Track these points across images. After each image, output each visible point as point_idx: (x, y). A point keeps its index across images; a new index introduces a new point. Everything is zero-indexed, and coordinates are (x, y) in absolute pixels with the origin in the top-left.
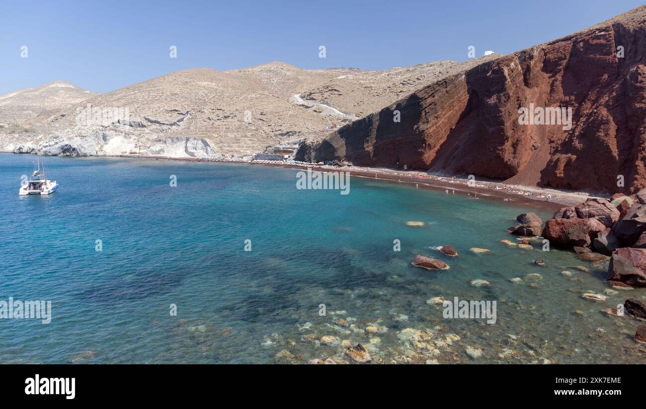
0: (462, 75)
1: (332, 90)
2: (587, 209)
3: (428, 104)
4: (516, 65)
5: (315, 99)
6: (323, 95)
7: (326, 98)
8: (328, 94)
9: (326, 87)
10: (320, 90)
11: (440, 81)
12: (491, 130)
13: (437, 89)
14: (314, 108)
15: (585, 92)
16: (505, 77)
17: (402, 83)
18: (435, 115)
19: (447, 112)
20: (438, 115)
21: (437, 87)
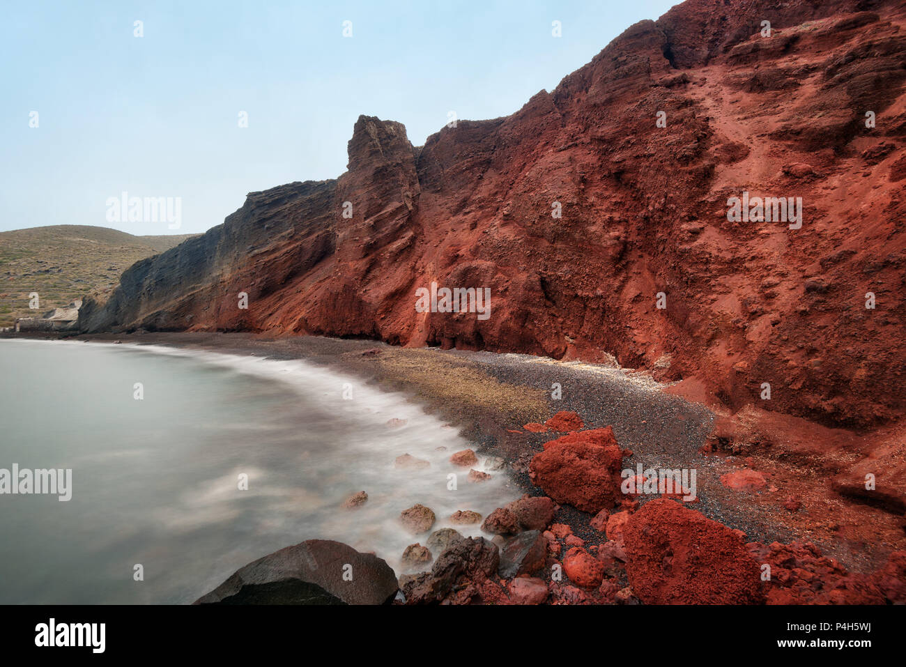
3: (270, 215)
11: (300, 183)
13: (291, 193)
18: (284, 234)
19: (309, 234)
20: (288, 234)
21: (292, 190)
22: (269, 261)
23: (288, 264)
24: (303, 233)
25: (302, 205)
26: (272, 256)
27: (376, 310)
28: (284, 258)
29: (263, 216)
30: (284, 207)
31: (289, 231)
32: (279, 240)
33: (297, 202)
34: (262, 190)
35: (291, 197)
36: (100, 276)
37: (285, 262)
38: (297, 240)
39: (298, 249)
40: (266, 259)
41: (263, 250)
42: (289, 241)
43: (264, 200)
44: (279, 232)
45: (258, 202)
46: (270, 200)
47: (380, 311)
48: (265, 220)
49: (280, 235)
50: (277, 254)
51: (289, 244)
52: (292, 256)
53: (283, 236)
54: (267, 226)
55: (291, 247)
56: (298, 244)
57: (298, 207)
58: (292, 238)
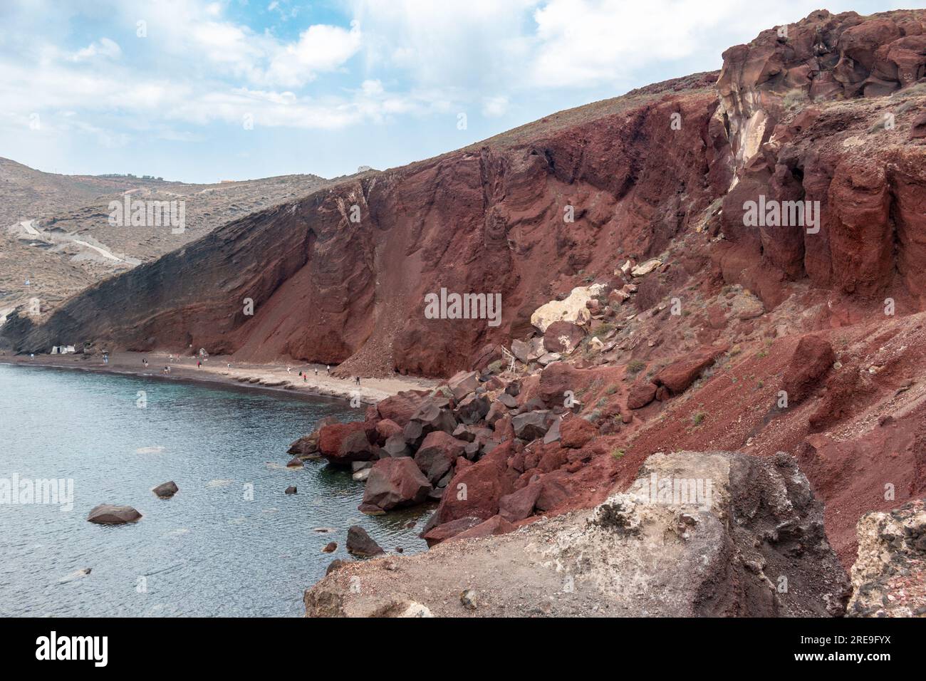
0: (292, 206)
1: (99, 215)
2: (391, 407)
3: (235, 250)
4: (357, 196)
5: (63, 231)
6: (81, 224)
7: (86, 230)
8: (90, 221)
9: (87, 209)
10: (75, 214)
11: (256, 214)
12: (323, 291)
13: (251, 226)
14: (61, 247)
15: (449, 239)
16: (339, 213)
17: (230, 209)
18: (249, 267)
19: (268, 263)
20: (254, 268)
21: (251, 223)
22: (242, 295)
24: (263, 264)
25: (261, 237)
26: (244, 290)
28: (252, 291)
29: (231, 253)
32: (245, 274)
33: (256, 234)
35: (250, 230)
38: (259, 272)
39: (261, 281)
41: (237, 285)
42: (253, 275)
44: (245, 266)
45: (226, 240)
46: (235, 236)
48: (232, 255)
49: (246, 269)
50: (246, 288)
51: (254, 277)
52: (258, 288)
53: (249, 270)
54: (234, 261)
55: (256, 280)
56: (261, 275)
57: (256, 240)
58: (256, 271)
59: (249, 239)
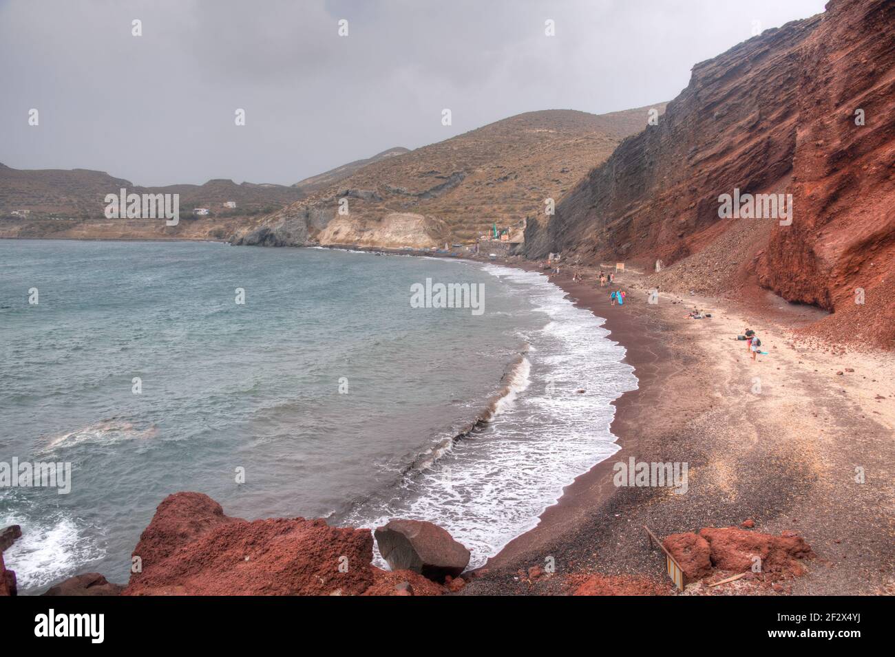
18: (741, 123)
19: (785, 116)
20: (749, 123)
22: (715, 171)
23: (745, 172)
24: (774, 116)
25: (775, 68)
26: (722, 162)
27: (830, 270)
28: (739, 163)
29: (712, 99)
30: (744, 79)
31: (750, 117)
32: (733, 134)
33: (766, 64)
34: (713, 57)
35: (758, 58)
36: (553, 180)
37: (741, 168)
38: (762, 130)
39: (763, 145)
40: (712, 166)
41: (709, 152)
42: (748, 135)
43: (713, 74)
44: (735, 121)
45: (706, 78)
46: (724, 72)
47: (836, 271)
48: (714, 105)
49: (736, 125)
50: (728, 159)
51: (749, 139)
52: (753, 158)
53: (740, 128)
54: (716, 114)
55: (752, 143)
56: (764, 136)
57: (768, 73)
58: (754, 128)
59: (751, 75)
